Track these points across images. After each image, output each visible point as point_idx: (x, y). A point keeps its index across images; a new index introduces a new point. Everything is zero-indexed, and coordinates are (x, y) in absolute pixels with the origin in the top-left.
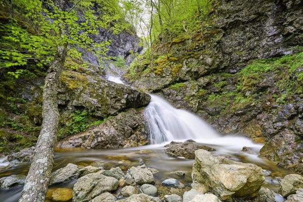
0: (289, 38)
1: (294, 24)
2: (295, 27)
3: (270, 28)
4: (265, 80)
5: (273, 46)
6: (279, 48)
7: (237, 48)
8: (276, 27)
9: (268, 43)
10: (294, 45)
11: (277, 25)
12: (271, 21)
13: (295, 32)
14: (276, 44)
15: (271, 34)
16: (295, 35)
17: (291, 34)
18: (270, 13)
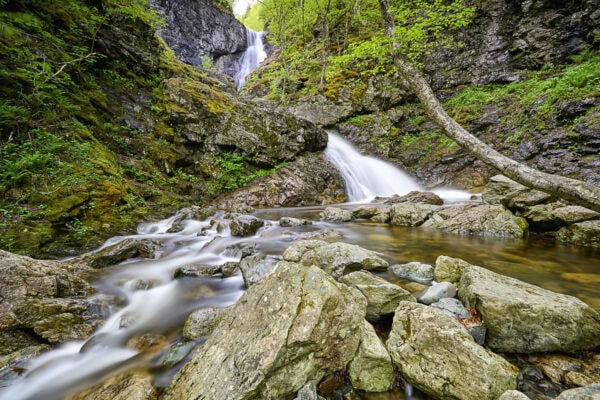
0: (517, 57)
1: (527, 37)
2: (528, 42)
3: (492, 38)
4: (485, 115)
5: (494, 66)
6: (502, 71)
7: (442, 65)
8: (500, 38)
9: (488, 62)
10: (521, 68)
11: (502, 35)
12: (495, 27)
13: (526, 48)
14: (499, 64)
15: (492, 48)
16: (526, 54)
17: (520, 51)
18: (495, 14)
